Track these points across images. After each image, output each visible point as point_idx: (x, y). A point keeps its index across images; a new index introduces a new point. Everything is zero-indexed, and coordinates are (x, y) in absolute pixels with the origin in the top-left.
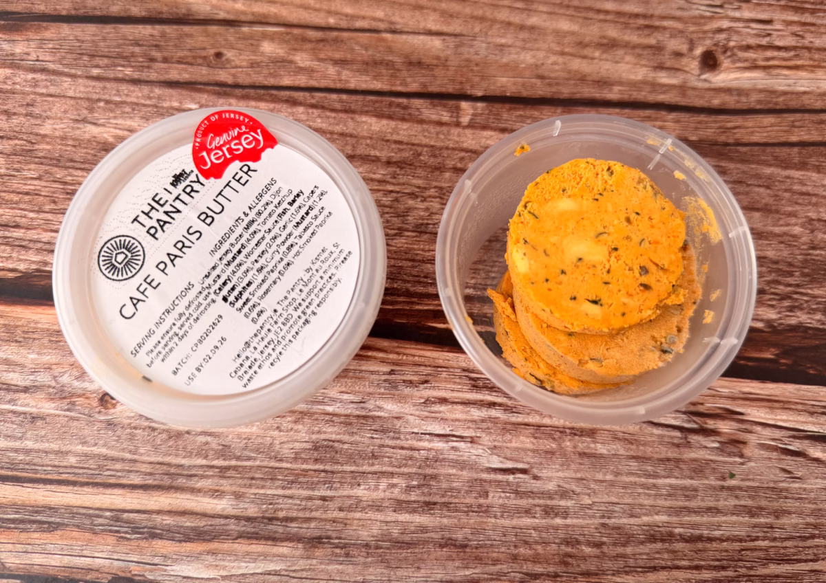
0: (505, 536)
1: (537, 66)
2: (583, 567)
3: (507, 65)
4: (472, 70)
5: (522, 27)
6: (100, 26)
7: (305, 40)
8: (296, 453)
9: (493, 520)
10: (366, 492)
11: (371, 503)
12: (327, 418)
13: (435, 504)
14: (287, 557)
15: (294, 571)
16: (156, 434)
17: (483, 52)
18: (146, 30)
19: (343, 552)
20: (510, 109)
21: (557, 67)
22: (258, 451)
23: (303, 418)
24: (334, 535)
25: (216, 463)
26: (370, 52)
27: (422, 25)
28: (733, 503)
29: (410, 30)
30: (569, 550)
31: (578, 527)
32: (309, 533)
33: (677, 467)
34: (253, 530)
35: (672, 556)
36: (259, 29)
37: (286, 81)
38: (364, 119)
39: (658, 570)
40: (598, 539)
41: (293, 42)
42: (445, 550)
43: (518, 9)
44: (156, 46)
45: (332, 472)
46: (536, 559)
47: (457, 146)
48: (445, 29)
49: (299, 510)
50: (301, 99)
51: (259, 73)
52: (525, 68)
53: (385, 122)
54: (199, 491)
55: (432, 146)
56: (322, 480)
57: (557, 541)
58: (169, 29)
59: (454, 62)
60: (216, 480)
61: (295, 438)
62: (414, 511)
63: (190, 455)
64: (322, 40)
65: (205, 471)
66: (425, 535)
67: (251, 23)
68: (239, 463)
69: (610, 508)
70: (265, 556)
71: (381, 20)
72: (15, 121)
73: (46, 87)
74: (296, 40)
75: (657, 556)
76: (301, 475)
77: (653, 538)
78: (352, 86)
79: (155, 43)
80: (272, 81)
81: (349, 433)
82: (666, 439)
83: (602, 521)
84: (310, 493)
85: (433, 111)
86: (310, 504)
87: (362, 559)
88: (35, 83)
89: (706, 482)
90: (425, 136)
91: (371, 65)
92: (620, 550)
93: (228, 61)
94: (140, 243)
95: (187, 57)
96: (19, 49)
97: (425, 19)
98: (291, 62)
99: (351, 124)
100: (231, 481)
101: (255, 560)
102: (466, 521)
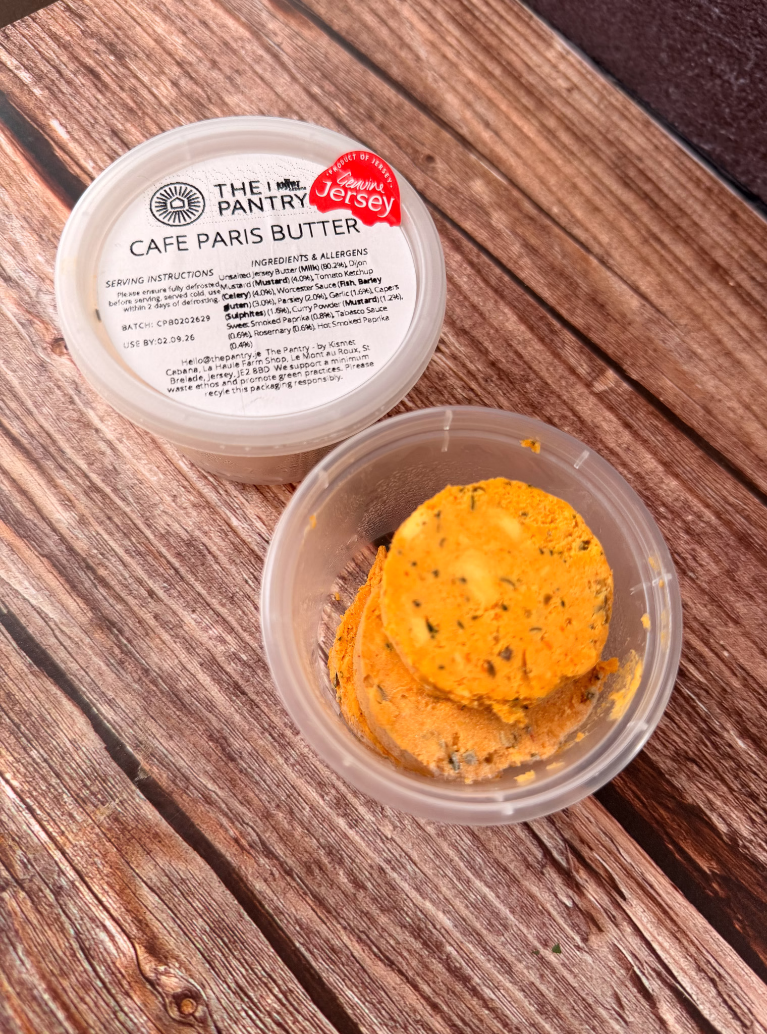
0: (278, 786)
1: (713, 397)
2: (323, 891)
3: (684, 373)
4: (646, 352)
5: (728, 354)
6: (355, 60)
7: (516, 205)
8: (168, 532)
9: (281, 761)
10: (193, 623)
11: (187, 637)
12: (225, 527)
13: (243, 693)
14: (68, 613)
15: (62, 631)
16: (70, 407)
17: (671, 345)
18: (388, 92)
19: (120, 656)
20: (652, 413)
21: (731, 415)
22: (138, 500)
23: (204, 508)
24: (128, 633)
25: (94, 477)
26: (564, 262)
27: (634, 277)
28: (532, 979)
29: (619, 273)
30: (325, 860)
31: (355, 847)
32: (109, 612)
33: (508, 886)
34: (65, 562)
35: (420, 969)
36: (485, 165)
37: (468, 225)
38: (507, 310)
39: (393, 970)
40: (362, 878)
41: (504, 199)
42: (211, 744)
43: (739, 335)
44: (385, 111)
45: (182, 578)
46: (285, 838)
47: (570, 402)
48: (653, 297)
49: (120, 582)
50: (467, 250)
51: (450, 200)
52: (698, 390)
53: (523, 328)
54: (56, 486)
55: (547, 383)
56: (166, 576)
57: (321, 840)
58: (408, 106)
59: (634, 331)
60: (78, 491)
61: (181, 518)
62: (218, 681)
63: (79, 450)
64: (531, 219)
65: (77, 475)
66: (207, 713)
67: (483, 156)
68: (112, 495)
69: (404, 861)
70: (52, 594)
71: (600, 244)
72: (215, 74)
73: (265, 70)
74: (509, 200)
75: (406, 954)
76: (153, 554)
77: (417, 932)
78: (522, 275)
79: (386, 108)
80: (455, 215)
81: (230, 558)
82: (522, 848)
83: (384, 865)
84: (145, 577)
85: (576, 355)
86: (135, 586)
87: (129, 679)
88: (259, 60)
89: (525, 930)
90: (548, 370)
91: (556, 273)
92: (374, 910)
93: (434, 170)
94: (204, 206)
95: (403, 139)
96: (272, 25)
97: (642, 276)
98: (487, 214)
99: (490, 305)
100: (89, 503)
101: (39, 589)
102: (255, 736)
